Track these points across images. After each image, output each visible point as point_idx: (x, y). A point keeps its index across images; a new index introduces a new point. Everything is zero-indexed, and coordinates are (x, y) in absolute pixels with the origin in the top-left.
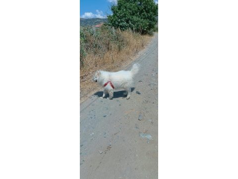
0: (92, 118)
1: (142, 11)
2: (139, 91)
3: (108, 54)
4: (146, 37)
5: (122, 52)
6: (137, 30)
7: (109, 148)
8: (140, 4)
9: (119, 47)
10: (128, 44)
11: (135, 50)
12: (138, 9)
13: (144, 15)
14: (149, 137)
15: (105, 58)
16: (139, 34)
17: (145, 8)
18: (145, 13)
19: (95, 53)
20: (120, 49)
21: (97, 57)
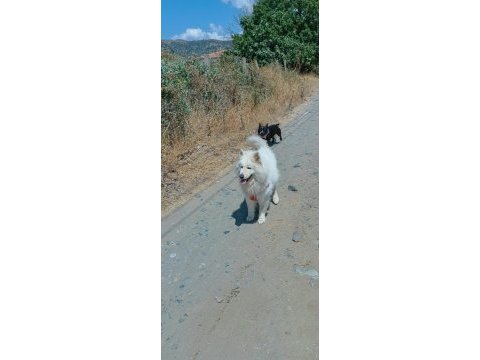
0: (201, 235)
1: (301, 27)
2: (294, 185)
3: (232, 111)
4: (310, 78)
5: (260, 108)
6: (292, 65)
7: (235, 292)
8: (299, 13)
9: (255, 97)
10: (272, 91)
11: (287, 104)
12: (295, 23)
13: (305, 34)
14: (311, 273)
15: (227, 119)
16: (294, 73)
17: (308, 21)
18: (308, 30)
19: (208, 109)
20: (256, 102)
21: (210, 118)
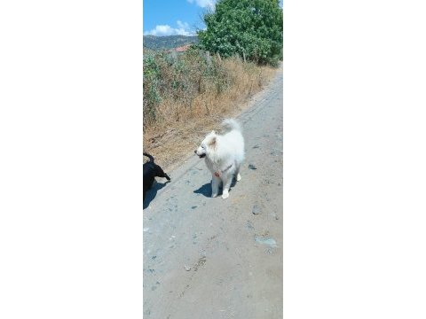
0: (171, 210)
1: (258, 25)
2: (254, 164)
3: (198, 98)
4: (266, 70)
5: (223, 96)
6: (251, 58)
7: (202, 261)
8: (256, 12)
9: (219, 87)
10: (233, 81)
11: (247, 92)
12: (253, 20)
13: (262, 31)
14: (272, 242)
15: (193, 107)
16: (253, 64)
17: (264, 19)
18: (264, 27)
19: (176, 97)
20: (219, 91)
21: (178, 105)
